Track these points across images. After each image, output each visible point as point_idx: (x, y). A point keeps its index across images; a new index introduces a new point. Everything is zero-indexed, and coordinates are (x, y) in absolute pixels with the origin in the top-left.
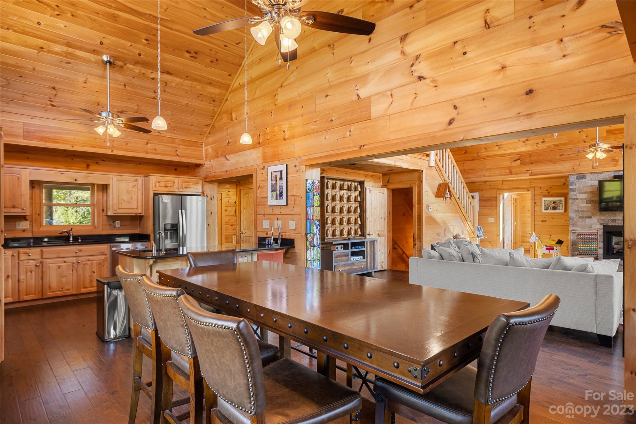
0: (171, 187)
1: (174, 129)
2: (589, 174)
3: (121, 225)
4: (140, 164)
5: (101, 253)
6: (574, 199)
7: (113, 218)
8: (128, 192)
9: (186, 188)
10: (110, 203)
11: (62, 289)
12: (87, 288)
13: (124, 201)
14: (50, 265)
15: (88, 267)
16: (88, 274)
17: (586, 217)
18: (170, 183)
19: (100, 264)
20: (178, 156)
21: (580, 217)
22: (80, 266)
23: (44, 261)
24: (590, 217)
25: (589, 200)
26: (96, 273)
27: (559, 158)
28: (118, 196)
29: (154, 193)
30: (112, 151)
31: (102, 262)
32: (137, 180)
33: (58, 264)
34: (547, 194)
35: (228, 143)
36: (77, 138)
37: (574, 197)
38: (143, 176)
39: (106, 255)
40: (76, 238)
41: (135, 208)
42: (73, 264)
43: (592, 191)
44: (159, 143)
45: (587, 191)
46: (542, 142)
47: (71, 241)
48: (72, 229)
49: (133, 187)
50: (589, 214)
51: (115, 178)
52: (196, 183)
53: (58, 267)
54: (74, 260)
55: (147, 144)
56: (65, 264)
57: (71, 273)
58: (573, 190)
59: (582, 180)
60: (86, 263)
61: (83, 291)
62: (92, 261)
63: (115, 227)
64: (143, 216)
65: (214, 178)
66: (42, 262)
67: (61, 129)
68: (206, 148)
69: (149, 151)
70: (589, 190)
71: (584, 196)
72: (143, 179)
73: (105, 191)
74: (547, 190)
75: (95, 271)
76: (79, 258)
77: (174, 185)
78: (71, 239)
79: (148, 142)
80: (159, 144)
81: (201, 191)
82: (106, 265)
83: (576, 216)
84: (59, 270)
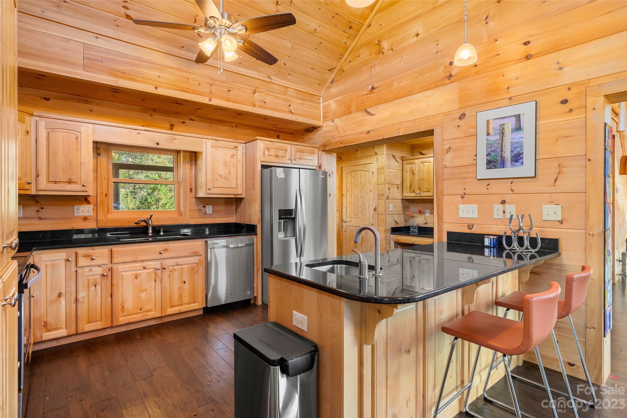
0: (282, 157)
1: (289, 72)
3: (213, 211)
4: (236, 127)
5: (194, 253)
7: (204, 201)
8: (225, 164)
9: (300, 159)
10: (202, 179)
11: (141, 310)
12: (174, 306)
13: (221, 176)
14: (123, 274)
15: (176, 274)
16: (176, 284)
18: (281, 151)
19: (192, 270)
20: (292, 113)
22: (166, 273)
23: (114, 267)
26: (187, 283)
28: (213, 169)
29: (262, 165)
30: (210, 101)
31: (195, 266)
32: (236, 147)
33: (135, 272)
35: (373, 88)
36: (162, 75)
38: (244, 142)
39: (200, 255)
40: (156, 230)
41: (235, 187)
42: (156, 271)
44: (269, 93)
47: (150, 235)
48: (151, 216)
49: (232, 157)
51: (209, 143)
52: (312, 153)
53: (134, 277)
54: (157, 264)
55: (255, 93)
56: (145, 271)
57: (153, 284)
60: (174, 269)
61: (170, 311)
62: (181, 265)
63: (206, 213)
64: (243, 198)
65: (341, 144)
66: (111, 270)
67: (140, 59)
68: (326, 103)
69: (257, 103)
72: (244, 146)
73: (194, 162)
75: (186, 281)
76: (164, 261)
77: (286, 155)
78: (150, 231)
79: (255, 90)
80: (269, 95)
81: (317, 165)
82: (200, 271)
84: (136, 281)
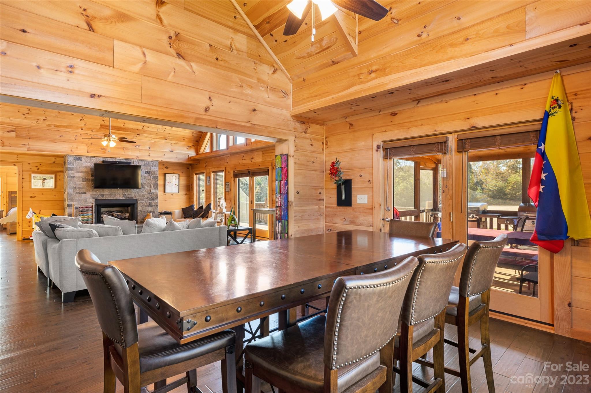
2: (84, 157)
6: (72, 177)
17: (82, 193)
21: (77, 193)
24: (85, 193)
25: (84, 179)
27: (59, 138)
34: (36, 170)
37: (72, 176)
43: (86, 171)
45: (83, 171)
46: (44, 120)
50: (84, 190)
58: (71, 169)
59: (78, 161)
70: (84, 170)
71: (80, 175)
74: (37, 167)
83: (74, 192)
